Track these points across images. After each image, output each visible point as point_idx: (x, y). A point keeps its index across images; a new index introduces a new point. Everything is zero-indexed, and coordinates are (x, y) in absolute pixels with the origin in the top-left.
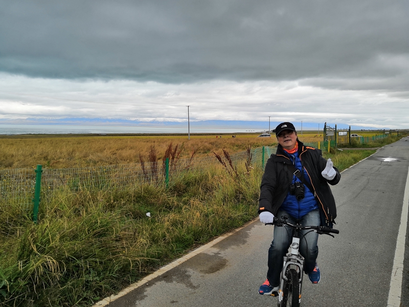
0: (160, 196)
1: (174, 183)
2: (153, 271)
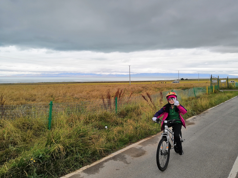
0: (112, 118)
1: (120, 111)
2: (107, 155)
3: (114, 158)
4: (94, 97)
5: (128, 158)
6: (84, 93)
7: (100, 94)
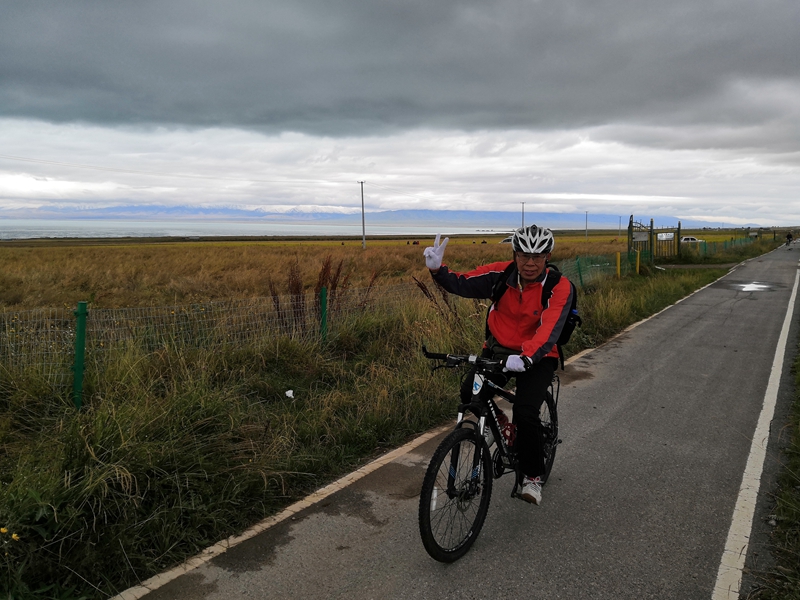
0: (310, 360)
1: (337, 335)
2: (302, 496)
3: (327, 505)
4: (238, 288)
5: (379, 501)
6: (204, 276)
7: (260, 278)
